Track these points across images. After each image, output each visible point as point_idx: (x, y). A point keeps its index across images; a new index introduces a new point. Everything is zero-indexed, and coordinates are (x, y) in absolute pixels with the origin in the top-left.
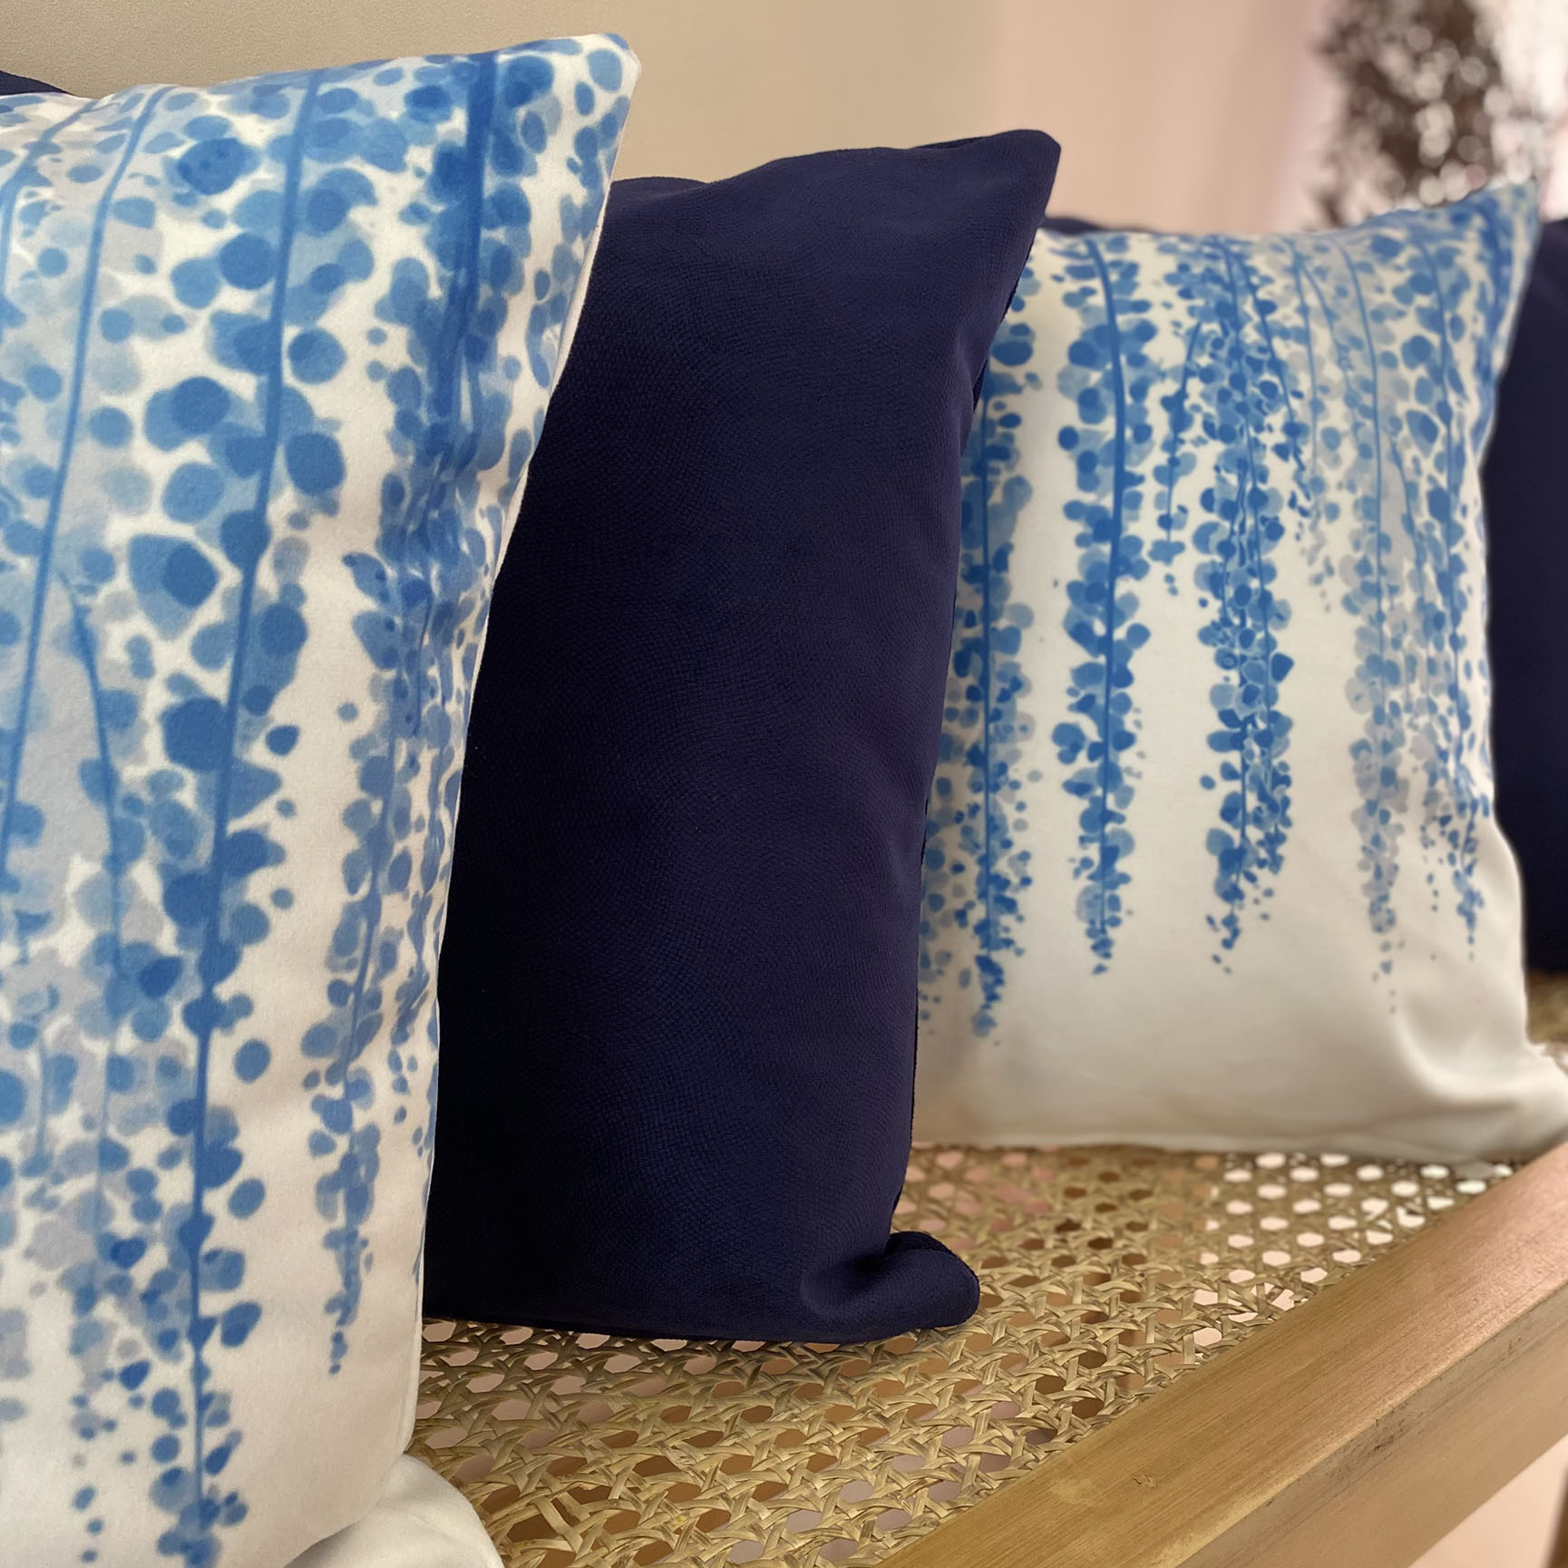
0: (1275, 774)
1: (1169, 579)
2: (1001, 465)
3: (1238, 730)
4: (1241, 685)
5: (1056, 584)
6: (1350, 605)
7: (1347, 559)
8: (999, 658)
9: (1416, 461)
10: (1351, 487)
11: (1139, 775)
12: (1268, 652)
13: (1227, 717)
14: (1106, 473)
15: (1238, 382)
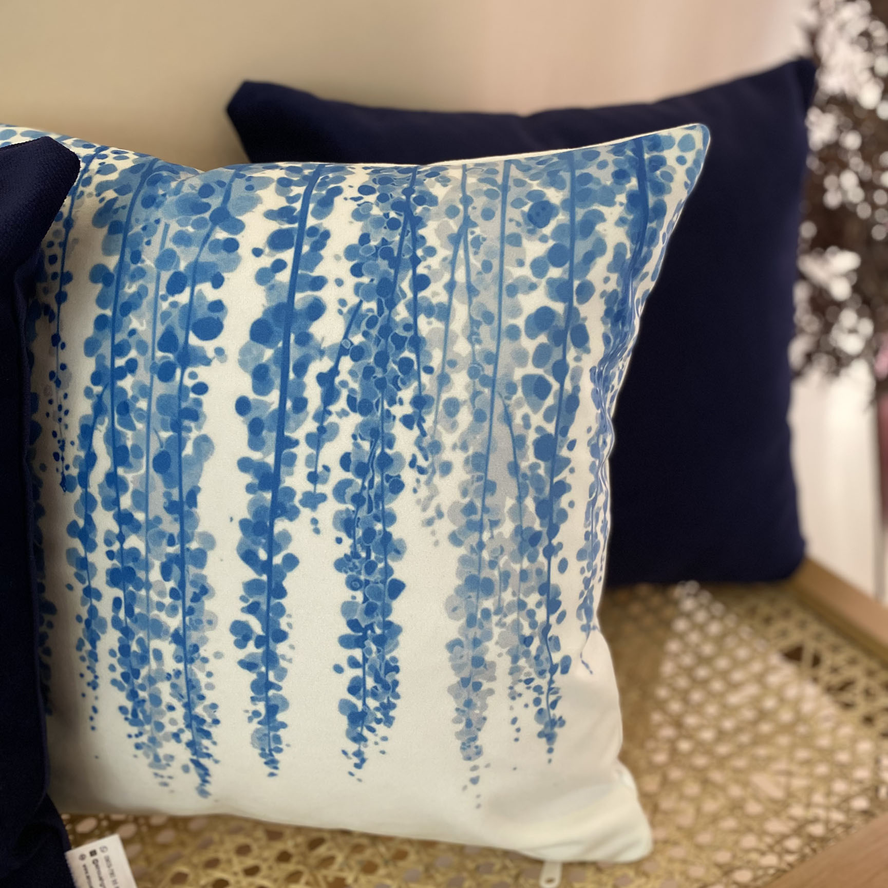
0: (387, 664)
1: (314, 521)
2: (192, 425)
3: (361, 634)
4: (364, 602)
5: (231, 519)
6: (455, 539)
7: (455, 504)
8: (192, 570)
9: (526, 418)
10: (464, 447)
11: (290, 661)
12: (386, 579)
13: (353, 624)
14: (270, 437)
15: (382, 359)
